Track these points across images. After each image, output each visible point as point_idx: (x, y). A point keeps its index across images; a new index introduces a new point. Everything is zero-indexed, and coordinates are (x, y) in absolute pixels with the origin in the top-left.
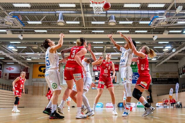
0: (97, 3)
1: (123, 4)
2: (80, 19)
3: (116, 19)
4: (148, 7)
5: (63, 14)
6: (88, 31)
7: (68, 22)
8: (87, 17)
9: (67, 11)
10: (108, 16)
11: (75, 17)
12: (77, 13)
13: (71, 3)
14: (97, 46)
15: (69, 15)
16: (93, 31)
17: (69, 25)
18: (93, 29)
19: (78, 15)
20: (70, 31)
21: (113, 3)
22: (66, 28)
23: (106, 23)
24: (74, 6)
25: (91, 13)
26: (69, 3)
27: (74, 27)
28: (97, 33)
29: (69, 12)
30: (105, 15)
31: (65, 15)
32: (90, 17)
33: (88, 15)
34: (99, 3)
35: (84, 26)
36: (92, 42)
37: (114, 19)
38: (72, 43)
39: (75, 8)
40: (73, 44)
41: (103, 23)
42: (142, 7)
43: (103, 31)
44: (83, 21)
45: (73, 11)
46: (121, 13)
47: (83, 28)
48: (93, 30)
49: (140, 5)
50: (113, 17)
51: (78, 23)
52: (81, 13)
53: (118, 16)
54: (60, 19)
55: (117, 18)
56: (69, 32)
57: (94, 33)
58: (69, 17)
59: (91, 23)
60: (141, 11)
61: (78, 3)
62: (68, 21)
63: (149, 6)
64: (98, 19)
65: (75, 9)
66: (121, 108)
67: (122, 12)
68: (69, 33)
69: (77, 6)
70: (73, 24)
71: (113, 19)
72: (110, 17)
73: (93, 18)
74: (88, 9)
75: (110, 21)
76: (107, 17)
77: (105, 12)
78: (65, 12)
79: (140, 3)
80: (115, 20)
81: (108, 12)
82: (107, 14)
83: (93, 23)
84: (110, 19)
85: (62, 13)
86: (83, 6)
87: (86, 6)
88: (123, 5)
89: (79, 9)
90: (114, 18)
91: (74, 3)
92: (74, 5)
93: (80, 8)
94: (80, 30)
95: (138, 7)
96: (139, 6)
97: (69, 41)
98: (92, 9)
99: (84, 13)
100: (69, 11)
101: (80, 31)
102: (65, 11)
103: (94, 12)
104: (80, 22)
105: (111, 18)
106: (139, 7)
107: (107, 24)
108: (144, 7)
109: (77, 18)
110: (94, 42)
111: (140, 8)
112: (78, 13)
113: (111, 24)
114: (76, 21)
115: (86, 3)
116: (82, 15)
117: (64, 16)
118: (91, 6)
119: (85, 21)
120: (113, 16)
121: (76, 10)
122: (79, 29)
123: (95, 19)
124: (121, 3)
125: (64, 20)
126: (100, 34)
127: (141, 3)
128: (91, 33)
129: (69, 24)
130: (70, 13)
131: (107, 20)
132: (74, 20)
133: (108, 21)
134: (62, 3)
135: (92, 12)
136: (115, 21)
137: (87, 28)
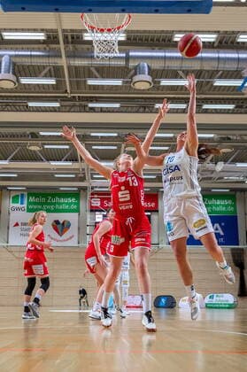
0: (102, 30)
1: (173, 32)
2: (56, 72)
3: (151, 72)
4: (238, 43)
5: (14, 60)
6: (77, 103)
7: (24, 81)
8: (76, 67)
9: (23, 49)
10: (132, 64)
11: (44, 67)
12: (49, 56)
13: (35, 30)
14: (102, 145)
15: (27, 62)
16: (91, 105)
17: (27, 87)
18: (92, 99)
19: (52, 61)
20: (30, 104)
21: (132, 31)
22: (19, 97)
23: (127, 82)
24: (41, 36)
25: (87, 57)
26: (29, 30)
27: (41, 93)
28: (102, 110)
29: (29, 53)
30: (122, 63)
31: (18, 60)
32: (84, 67)
33: (78, 62)
34: (109, 30)
35: (69, 91)
36: (88, 133)
37: (147, 73)
38: (34, 136)
39: (44, 42)
40: (37, 137)
41: (119, 82)
42: (220, 42)
43: (117, 105)
44: (64, 77)
45: (39, 50)
46: (165, 58)
47: (66, 97)
48: (91, 101)
49: (215, 36)
50: (144, 67)
51: (52, 82)
52: (61, 57)
53: (157, 65)
54: (5, 72)
55: (154, 70)
56: (27, 106)
57: (93, 110)
58: (28, 66)
59: (85, 81)
60: (218, 53)
61: (52, 31)
62: (26, 76)
63: (239, 40)
64: (105, 72)
65: (45, 46)
66: (163, 311)
67: (168, 54)
68: (28, 109)
69: (48, 37)
70: (38, 85)
71: (144, 73)
72: (135, 68)
73: (92, 69)
74: (78, 46)
75: (136, 78)
76: (128, 68)
77: (124, 55)
78: (17, 53)
79: (215, 32)
80: (149, 74)
81: (131, 54)
82: (127, 58)
83: (91, 82)
84: (135, 74)
85: (11, 56)
86: (66, 38)
87: (73, 38)
88: (172, 37)
89: (54, 46)
90: (146, 69)
91: (42, 30)
92: (42, 34)
93: (58, 43)
94: (56, 101)
95: (210, 42)
96: (213, 40)
97: (28, 131)
98: (89, 46)
99: (68, 56)
100: (28, 49)
101: (57, 105)
102: (16, 49)
103: (95, 54)
104: (57, 81)
105: (137, 70)
106: (214, 43)
107: (128, 86)
108: (226, 43)
109: (50, 70)
110: (93, 134)
111: (216, 45)
112: (52, 56)
113: (138, 86)
114: (45, 76)
115: (72, 31)
116: (63, 62)
117: (14, 64)
118: (87, 37)
119: (70, 77)
120: (146, 65)
121: (48, 48)
122: (54, 99)
123: (98, 71)
124: (167, 32)
125: (14, 73)
126: (109, 112)
127: (219, 32)
128: (84, 109)
129: (29, 85)
130: (31, 56)
131: (129, 75)
132: (40, 73)
133: (131, 78)
134: (11, 30)
135: (89, 55)
136: (149, 78)
137: (74, 97)
